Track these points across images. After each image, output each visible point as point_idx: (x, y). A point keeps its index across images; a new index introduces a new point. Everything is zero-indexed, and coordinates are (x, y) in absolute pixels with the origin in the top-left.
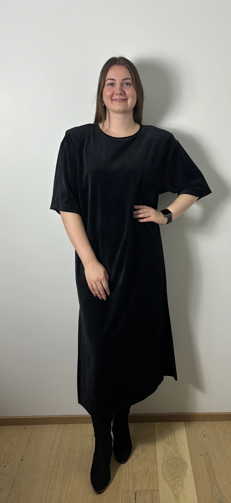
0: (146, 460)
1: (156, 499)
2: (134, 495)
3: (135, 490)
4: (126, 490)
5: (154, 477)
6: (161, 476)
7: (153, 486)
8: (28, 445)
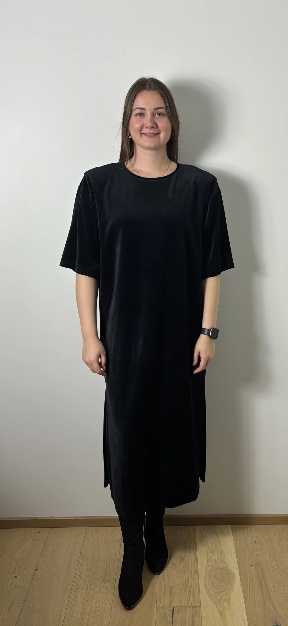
0: (185, 570)
1: (198, 617)
2: (171, 611)
3: (173, 605)
4: (162, 605)
5: (194, 591)
6: (203, 591)
7: (193, 603)
8: (43, 552)
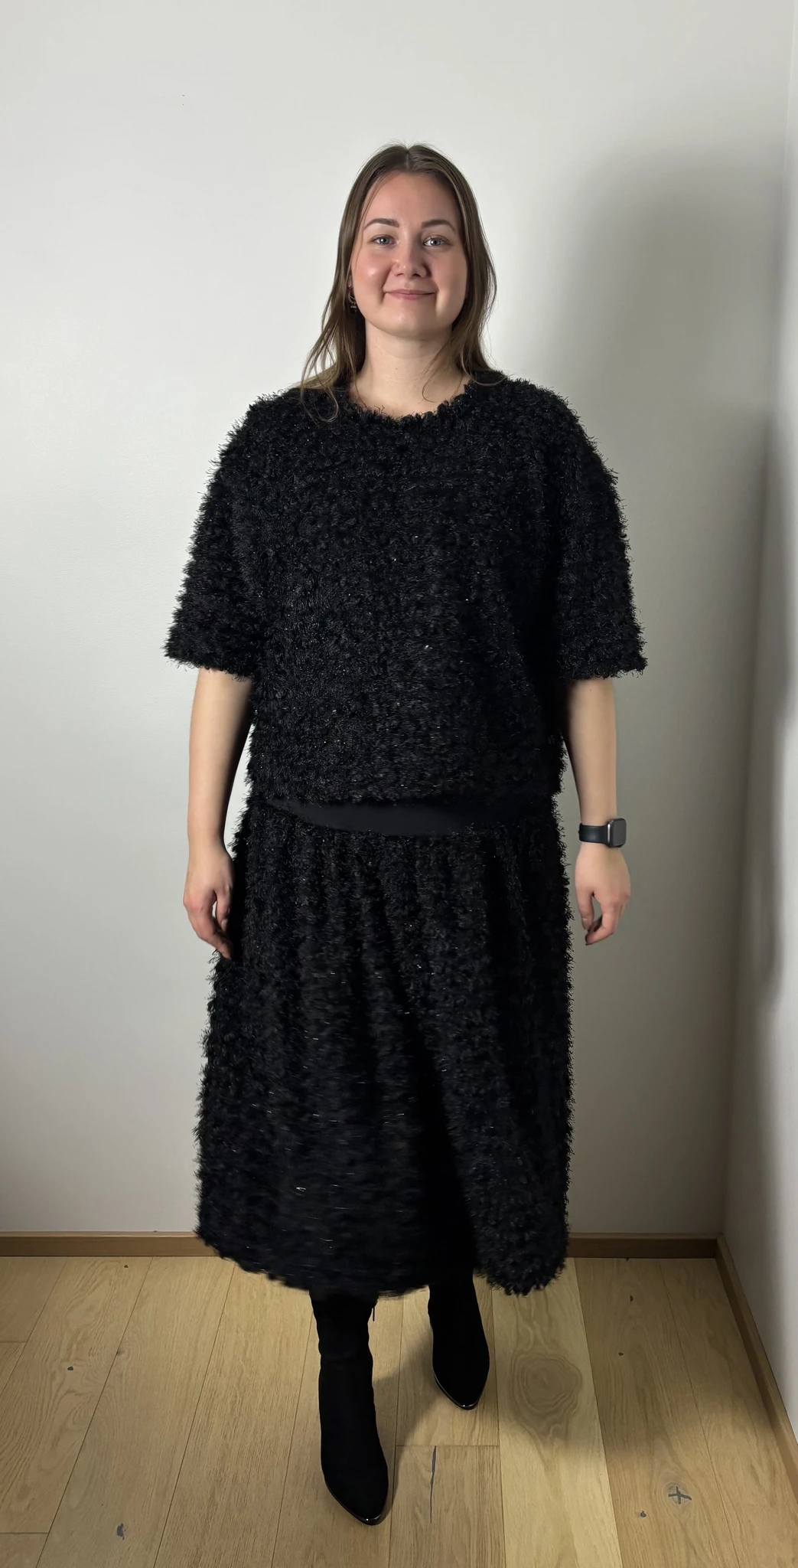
1: (491, 1471)
2: (430, 1457)
3: (433, 1443)
5: (485, 1409)
7: (482, 1437)
8: (135, 1313)
